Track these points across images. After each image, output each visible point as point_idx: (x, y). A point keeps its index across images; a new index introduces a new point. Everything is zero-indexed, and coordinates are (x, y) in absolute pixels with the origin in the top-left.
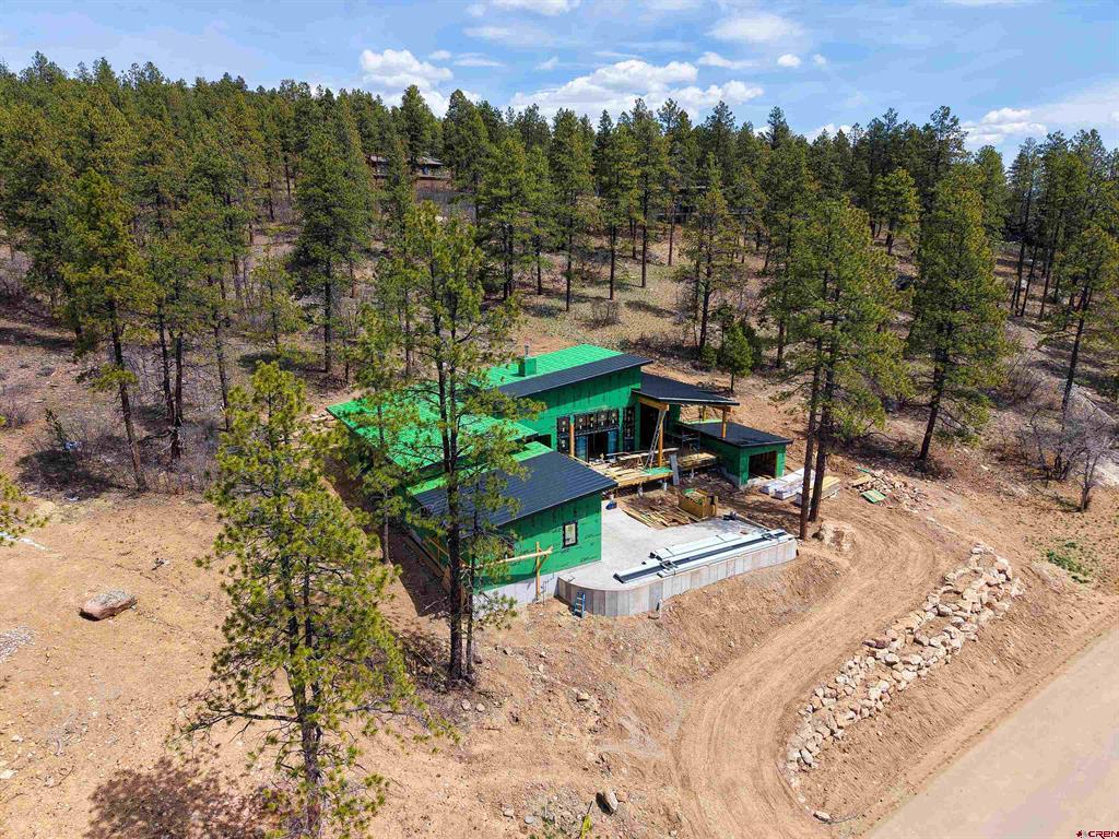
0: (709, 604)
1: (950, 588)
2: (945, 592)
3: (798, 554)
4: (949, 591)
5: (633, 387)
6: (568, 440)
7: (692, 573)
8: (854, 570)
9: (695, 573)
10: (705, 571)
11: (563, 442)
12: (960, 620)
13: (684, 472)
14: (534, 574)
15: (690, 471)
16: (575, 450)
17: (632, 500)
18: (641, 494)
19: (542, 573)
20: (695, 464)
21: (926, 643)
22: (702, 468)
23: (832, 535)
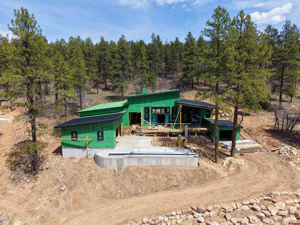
0: (140, 173)
1: (270, 198)
2: (265, 200)
3: (199, 164)
4: (269, 200)
5: (176, 99)
6: (148, 116)
7: (139, 159)
8: (227, 179)
9: (140, 159)
10: (144, 159)
11: (147, 116)
12: (263, 215)
13: (191, 133)
14: (85, 147)
15: (195, 133)
16: (152, 119)
17: (163, 138)
18: (168, 137)
19: (89, 147)
20: (197, 131)
21: (228, 219)
22: (200, 133)
23: (228, 163)
